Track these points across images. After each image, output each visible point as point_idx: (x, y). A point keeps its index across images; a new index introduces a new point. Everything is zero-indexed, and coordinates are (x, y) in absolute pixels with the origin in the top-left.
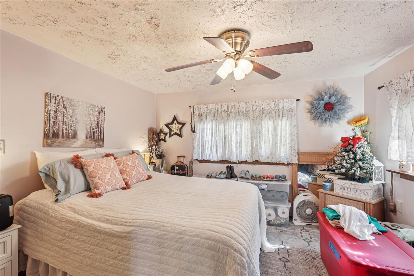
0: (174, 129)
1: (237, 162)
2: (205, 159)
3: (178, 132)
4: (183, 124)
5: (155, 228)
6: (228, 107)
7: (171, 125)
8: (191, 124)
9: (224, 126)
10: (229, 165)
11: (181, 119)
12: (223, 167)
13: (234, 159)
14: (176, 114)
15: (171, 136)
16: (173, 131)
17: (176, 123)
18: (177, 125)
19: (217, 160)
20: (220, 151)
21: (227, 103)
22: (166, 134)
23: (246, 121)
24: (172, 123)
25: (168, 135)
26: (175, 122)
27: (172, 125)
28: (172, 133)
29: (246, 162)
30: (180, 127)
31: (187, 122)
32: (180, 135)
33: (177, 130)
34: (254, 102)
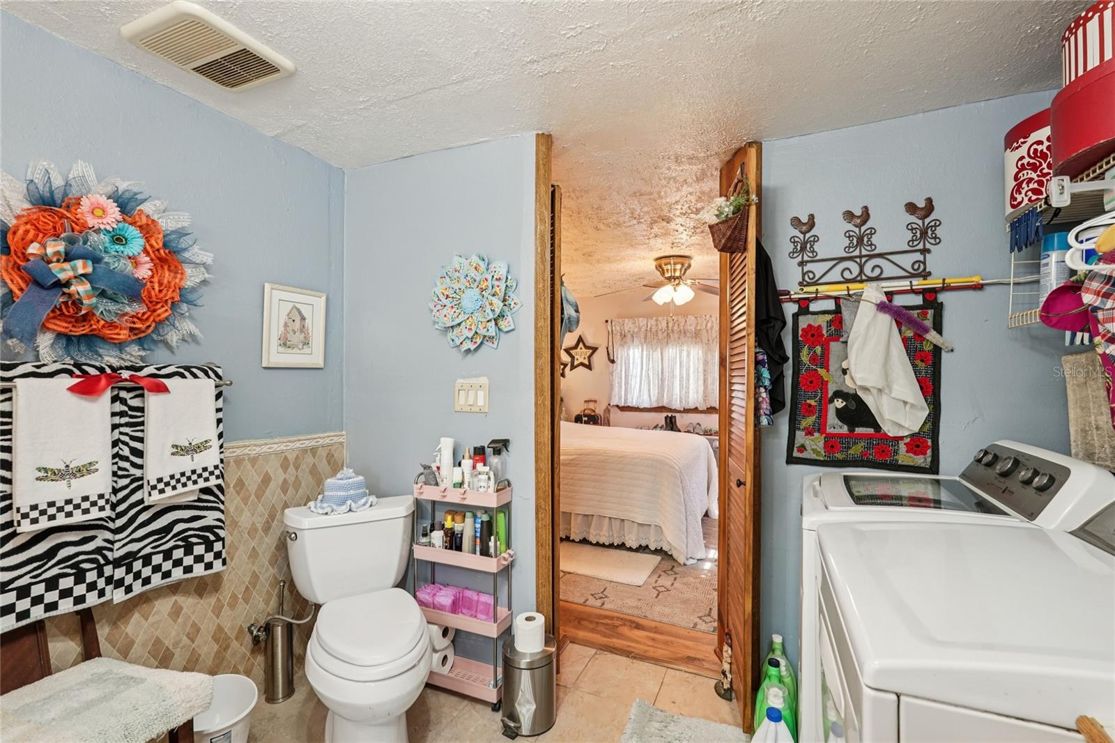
0: (578, 357)
1: (682, 410)
2: (629, 404)
3: (586, 362)
4: (594, 349)
5: (598, 455)
6: (667, 323)
7: (574, 351)
8: (607, 348)
9: (662, 354)
10: (670, 415)
11: (590, 341)
12: (660, 418)
13: (676, 405)
14: (583, 332)
15: (573, 367)
16: (577, 359)
17: (583, 347)
18: (584, 349)
19: (649, 407)
20: (654, 393)
21: (665, 318)
22: (565, 365)
23: (697, 346)
24: (576, 347)
25: (569, 365)
26: (581, 345)
27: (576, 350)
28: (576, 363)
29: (696, 410)
30: (588, 354)
31: (600, 345)
32: (589, 367)
33: (585, 358)
34: (708, 317)
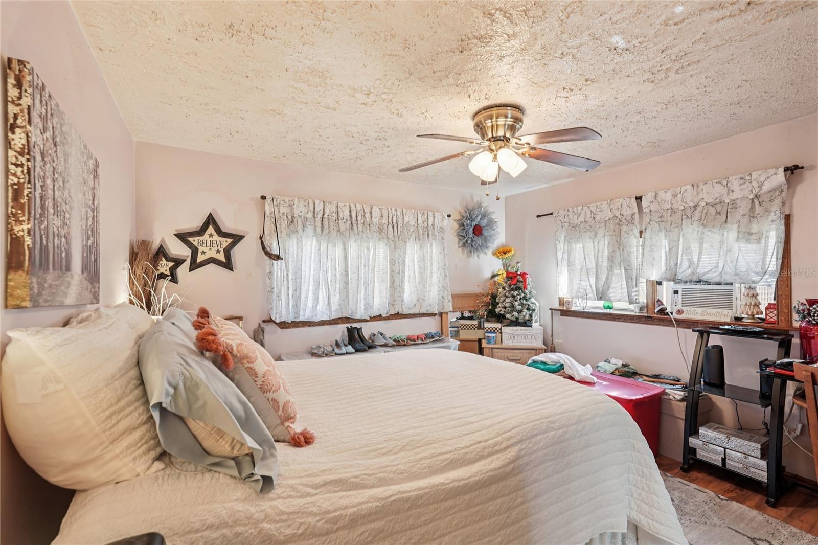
0: (206, 249)
3: (221, 257)
4: (237, 239)
6: (350, 212)
7: (197, 239)
8: (261, 238)
9: (345, 249)
11: (228, 225)
12: (340, 331)
13: (360, 314)
14: (214, 209)
15: (194, 266)
16: (203, 252)
17: (214, 233)
18: (216, 237)
19: (328, 319)
20: (336, 299)
21: (348, 204)
22: (178, 262)
23: (380, 243)
24: (201, 232)
25: (187, 264)
26: (211, 230)
27: (201, 238)
28: (200, 258)
29: (379, 318)
30: (225, 245)
31: (248, 233)
32: (228, 264)
33: (218, 251)
34: (393, 209)
